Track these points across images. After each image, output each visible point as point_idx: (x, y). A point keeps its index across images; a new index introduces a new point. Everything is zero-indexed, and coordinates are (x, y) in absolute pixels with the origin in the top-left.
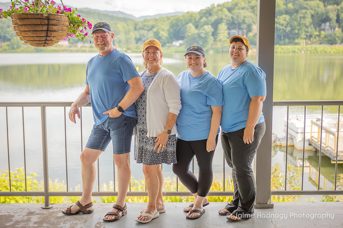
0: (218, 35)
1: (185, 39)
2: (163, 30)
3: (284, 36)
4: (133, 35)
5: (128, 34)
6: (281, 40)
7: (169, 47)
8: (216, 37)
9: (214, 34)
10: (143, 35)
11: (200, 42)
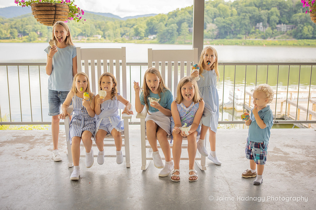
0: (182, 31)
1: (158, 34)
2: (141, 27)
3: (230, 32)
4: (119, 30)
5: (115, 30)
6: (227, 35)
7: (145, 39)
8: (180, 32)
9: (178, 30)
10: (126, 31)
11: (168, 36)
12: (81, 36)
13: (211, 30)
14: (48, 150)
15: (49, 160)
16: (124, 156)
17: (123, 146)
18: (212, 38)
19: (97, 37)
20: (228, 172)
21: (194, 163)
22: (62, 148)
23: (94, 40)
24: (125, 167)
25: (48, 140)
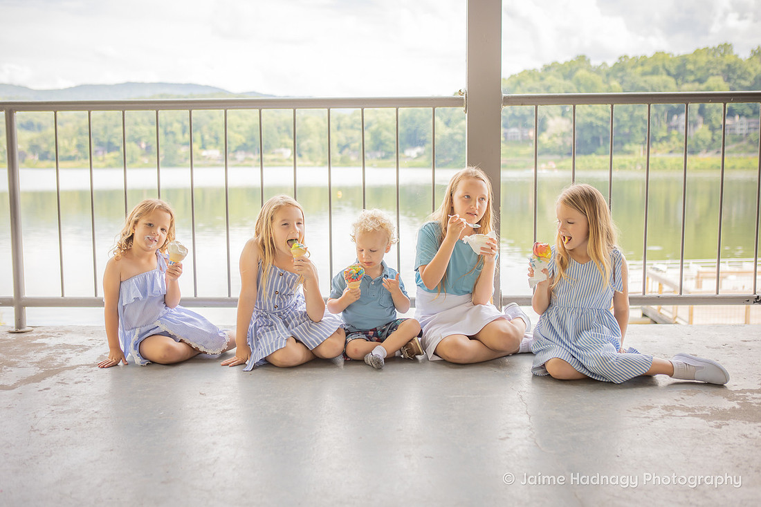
1: (428, 146)
2: (386, 129)
3: (605, 139)
4: (335, 138)
11: (453, 149)
12: (243, 153)
13: (559, 135)
18: (560, 154)
19: (281, 153)
23: (273, 160)
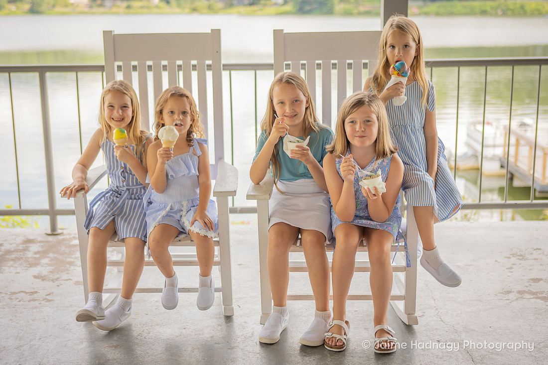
14: (35, 277)
15: (36, 303)
16: (217, 290)
17: (217, 264)
20: (472, 330)
21: (388, 308)
22: (68, 273)
23: (142, 8)
24: (220, 318)
25: (36, 253)
